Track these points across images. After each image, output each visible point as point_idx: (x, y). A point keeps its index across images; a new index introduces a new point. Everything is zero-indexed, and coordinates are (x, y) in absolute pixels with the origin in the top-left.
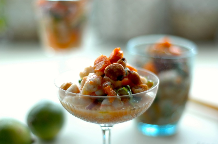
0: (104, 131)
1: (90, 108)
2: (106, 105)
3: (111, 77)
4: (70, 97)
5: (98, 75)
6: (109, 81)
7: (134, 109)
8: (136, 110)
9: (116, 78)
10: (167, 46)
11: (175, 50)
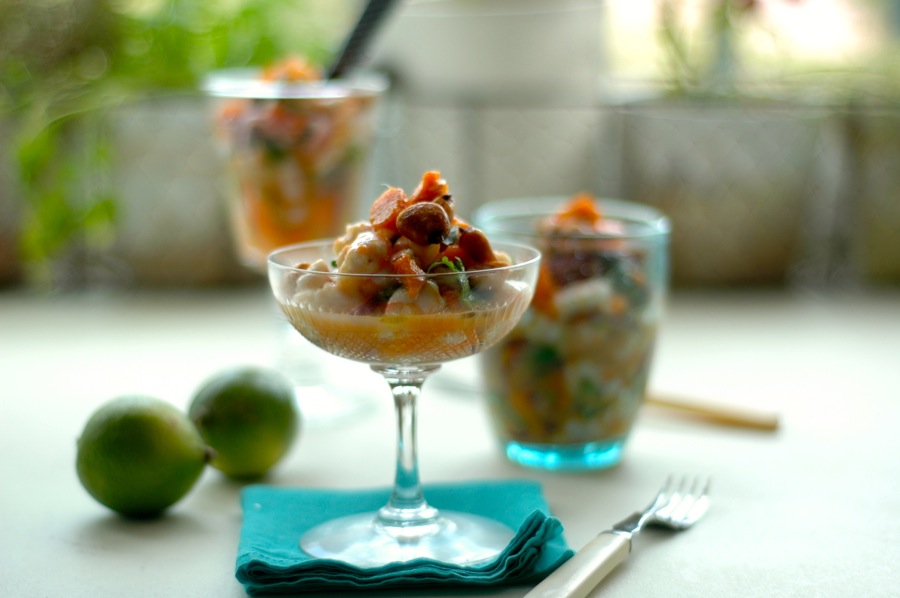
0: (399, 402)
1: (362, 312)
2: (400, 305)
3: (414, 234)
4: (308, 292)
5: (381, 237)
6: (407, 247)
7: (472, 315)
8: (477, 319)
9: (426, 238)
10: (585, 215)
11: (609, 228)
